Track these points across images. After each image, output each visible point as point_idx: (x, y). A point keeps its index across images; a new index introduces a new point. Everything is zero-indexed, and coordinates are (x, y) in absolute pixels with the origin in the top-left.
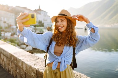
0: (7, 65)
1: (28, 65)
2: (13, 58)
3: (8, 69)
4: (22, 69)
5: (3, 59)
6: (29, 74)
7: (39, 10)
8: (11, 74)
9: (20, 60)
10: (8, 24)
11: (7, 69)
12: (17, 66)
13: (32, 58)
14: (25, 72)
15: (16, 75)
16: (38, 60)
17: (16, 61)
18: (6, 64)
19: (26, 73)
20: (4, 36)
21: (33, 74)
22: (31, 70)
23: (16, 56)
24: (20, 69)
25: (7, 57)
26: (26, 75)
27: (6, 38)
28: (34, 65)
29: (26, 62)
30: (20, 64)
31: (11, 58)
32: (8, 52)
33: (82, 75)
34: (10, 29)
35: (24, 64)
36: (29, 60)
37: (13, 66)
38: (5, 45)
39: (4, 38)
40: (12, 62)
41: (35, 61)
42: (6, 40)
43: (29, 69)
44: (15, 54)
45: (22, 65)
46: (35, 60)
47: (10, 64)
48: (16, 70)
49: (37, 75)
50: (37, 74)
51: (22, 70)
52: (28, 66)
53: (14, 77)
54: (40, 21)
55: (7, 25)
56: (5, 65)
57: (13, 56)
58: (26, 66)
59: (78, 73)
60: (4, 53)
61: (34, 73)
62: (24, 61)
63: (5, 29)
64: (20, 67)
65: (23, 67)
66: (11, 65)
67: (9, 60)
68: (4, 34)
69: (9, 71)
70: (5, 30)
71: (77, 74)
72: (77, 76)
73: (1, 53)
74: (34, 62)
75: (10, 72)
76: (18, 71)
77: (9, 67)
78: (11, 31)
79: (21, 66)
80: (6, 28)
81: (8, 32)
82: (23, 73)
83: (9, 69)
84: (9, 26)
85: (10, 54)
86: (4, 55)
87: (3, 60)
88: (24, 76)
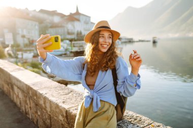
0: (23, 104)
1: (54, 103)
2: (30, 93)
3: (25, 109)
4: (45, 109)
5: (17, 94)
6: (56, 118)
7: (78, 13)
8: (29, 118)
9: (41, 94)
10: (29, 39)
11: (24, 111)
12: (37, 105)
13: (61, 92)
14: (50, 115)
15: (38, 120)
16: (70, 94)
17: (35, 97)
18: (22, 102)
19: (52, 116)
20: (22, 58)
21: (61, 118)
22: (57, 110)
23: (35, 88)
24: (42, 109)
25: (23, 92)
26: (51, 120)
27: (25, 61)
28: (64, 102)
29: (51, 98)
30: (42, 102)
31: (28, 93)
32: (23, 83)
33: (144, 118)
34: (32, 47)
35: (47, 101)
36: (55, 95)
37: (33, 105)
38: (20, 72)
39: (21, 61)
40: (29, 98)
41: (65, 96)
42: (26, 65)
43: (55, 110)
44: (34, 85)
45: (45, 103)
46: (66, 94)
47: (28, 102)
48: (36, 112)
49: (67, 119)
50: (67, 117)
51: (45, 112)
52: (52, 105)
53: (34, 123)
54: (79, 31)
55: (26, 41)
56: (20, 103)
57: (31, 89)
58: (51, 105)
59: (138, 115)
60: (19, 84)
61: (63, 115)
62: (47, 96)
63: (25, 47)
64: (42, 107)
65: (46, 107)
66: (29, 104)
67: (26, 95)
68: (22, 55)
69: (27, 113)
70: (25, 49)
71: (135, 117)
72: (135, 120)
73: (15, 84)
74: (62, 97)
75: (28, 116)
76: (39, 114)
77: (27, 106)
78: (33, 50)
79: (43, 105)
80: (26, 45)
81: (28, 52)
82: (47, 117)
83: (27, 110)
84: (31, 43)
85: (26, 85)
86: (18, 88)
87: (18, 96)
88: (49, 121)
